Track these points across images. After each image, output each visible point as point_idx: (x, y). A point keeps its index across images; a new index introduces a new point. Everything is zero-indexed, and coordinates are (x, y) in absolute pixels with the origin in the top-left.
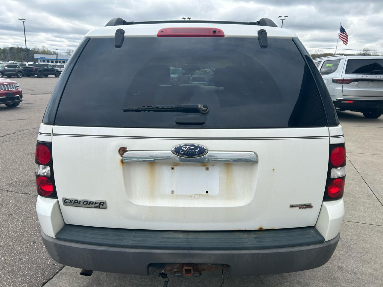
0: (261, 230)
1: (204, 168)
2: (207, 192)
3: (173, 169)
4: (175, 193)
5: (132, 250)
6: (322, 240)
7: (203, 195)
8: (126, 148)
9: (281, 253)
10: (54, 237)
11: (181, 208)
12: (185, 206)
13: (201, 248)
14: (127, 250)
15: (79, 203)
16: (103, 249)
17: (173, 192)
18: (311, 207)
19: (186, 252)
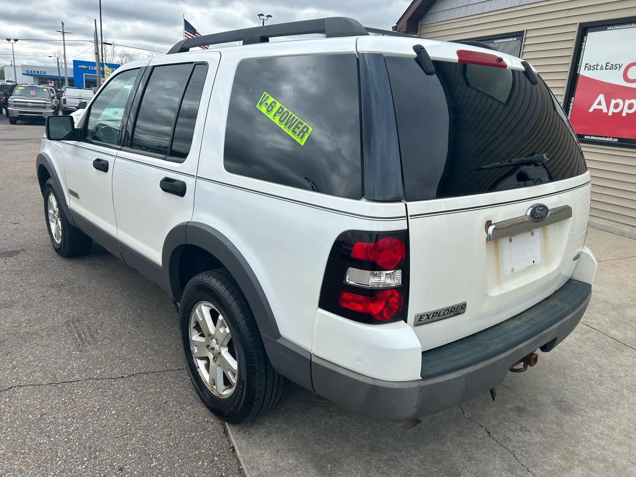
1: (531, 233)
2: (534, 262)
3: (511, 240)
7: (532, 266)
8: (491, 221)
10: (421, 378)
14: (500, 357)
15: (439, 316)
16: (479, 367)
17: (512, 270)
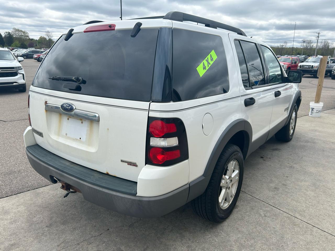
0: (107, 174)
1: (81, 121)
2: (80, 138)
4: (67, 136)
5: (43, 164)
6: (135, 194)
7: (78, 140)
8: (47, 102)
9: (104, 192)
11: (67, 145)
12: (69, 145)
13: (66, 173)
17: (66, 134)
18: (136, 166)
19: (59, 172)
